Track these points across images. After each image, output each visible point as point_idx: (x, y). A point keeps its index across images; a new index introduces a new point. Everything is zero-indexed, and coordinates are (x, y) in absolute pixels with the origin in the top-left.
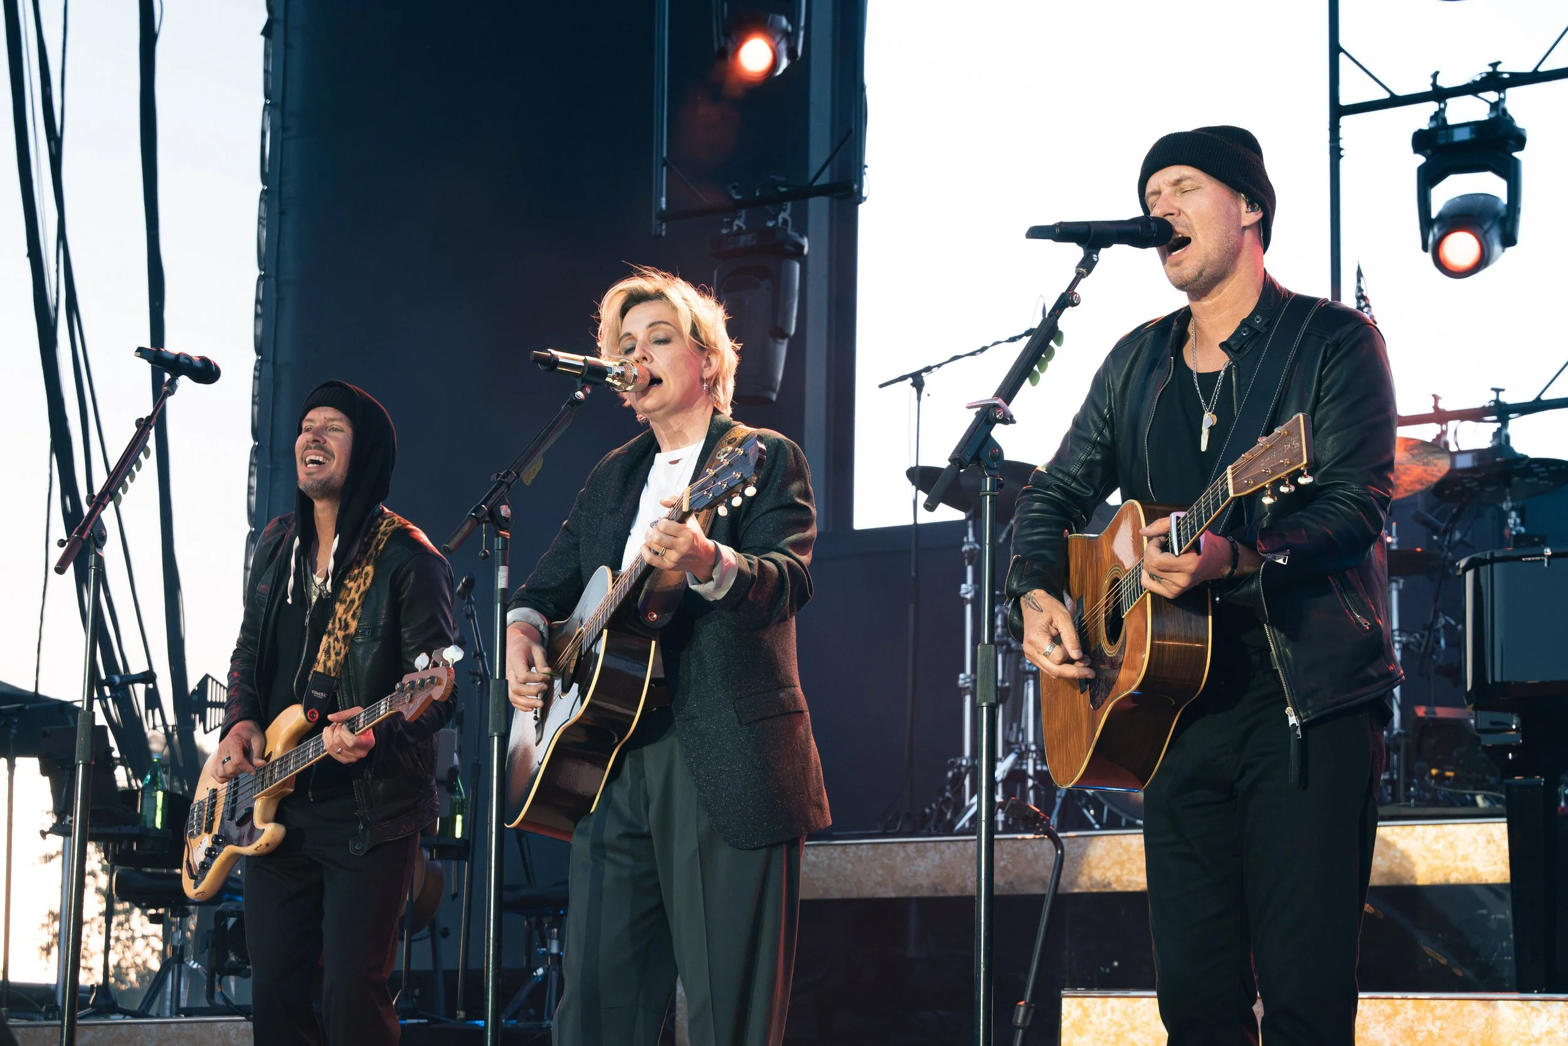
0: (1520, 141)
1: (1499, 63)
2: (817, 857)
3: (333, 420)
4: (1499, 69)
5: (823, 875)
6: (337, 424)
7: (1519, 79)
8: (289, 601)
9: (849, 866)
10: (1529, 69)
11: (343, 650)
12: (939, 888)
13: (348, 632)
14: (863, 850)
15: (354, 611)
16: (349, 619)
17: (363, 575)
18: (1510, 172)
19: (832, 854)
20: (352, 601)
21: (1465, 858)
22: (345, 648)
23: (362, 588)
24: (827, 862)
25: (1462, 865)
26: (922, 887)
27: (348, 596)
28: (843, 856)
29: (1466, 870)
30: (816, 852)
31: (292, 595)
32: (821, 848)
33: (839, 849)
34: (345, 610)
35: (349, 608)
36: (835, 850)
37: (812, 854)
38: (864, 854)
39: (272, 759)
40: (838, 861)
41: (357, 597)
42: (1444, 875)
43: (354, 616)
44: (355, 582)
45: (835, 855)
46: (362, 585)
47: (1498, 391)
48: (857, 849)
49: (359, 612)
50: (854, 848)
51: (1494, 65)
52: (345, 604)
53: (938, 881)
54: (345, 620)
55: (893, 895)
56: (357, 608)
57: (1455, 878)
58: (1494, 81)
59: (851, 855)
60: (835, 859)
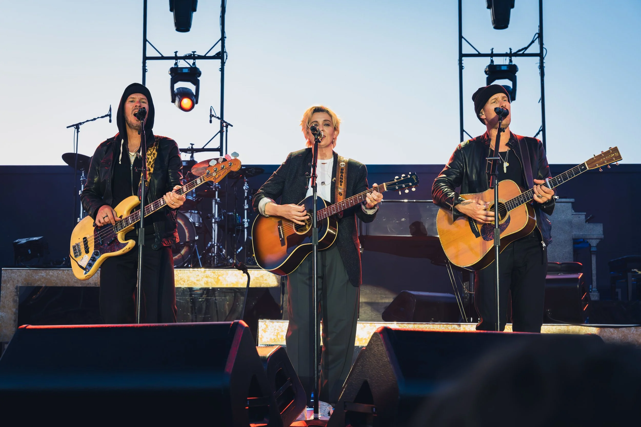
0: (199, 74)
1: (195, 52)
2: (53, 273)
3: (142, 99)
4: (195, 53)
5: (55, 279)
6: (144, 100)
7: (200, 57)
8: (120, 163)
9: (65, 277)
10: (203, 55)
11: (149, 178)
12: (97, 284)
13: (150, 172)
14: (70, 272)
15: (151, 165)
16: (150, 168)
17: (153, 154)
18: (196, 83)
19: (59, 272)
20: (150, 162)
21: (266, 280)
22: (150, 177)
23: (153, 158)
24: (57, 275)
25: (265, 282)
26: (90, 284)
27: (148, 160)
28: (63, 273)
29: (266, 283)
30: (53, 272)
31: (121, 161)
32: (55, 271)
33: (61, 271)
34: (148, 164)
35: (149, 164)
36: (60, 271)
37: (51, 272)
38: (70, 273)
39: (123, 218)
40: (60, 275)
41: (152, 161)
42: (260, 285)
43: (152, 167)
44: (150, 156)
45: (60, 273)
46: (153, 157)
47: (192, 144)
48: (68, 271)
49: (154, 165)
50: (67, 271)
51: (194, 52)
52: (148, 162)
53: (96, 282)
54: (149, 168)
55: (80, 286)
56: (153, 164)
57: (263, 285)
58: (193, 56)
59: (65, 273)
60: (59, 274)
